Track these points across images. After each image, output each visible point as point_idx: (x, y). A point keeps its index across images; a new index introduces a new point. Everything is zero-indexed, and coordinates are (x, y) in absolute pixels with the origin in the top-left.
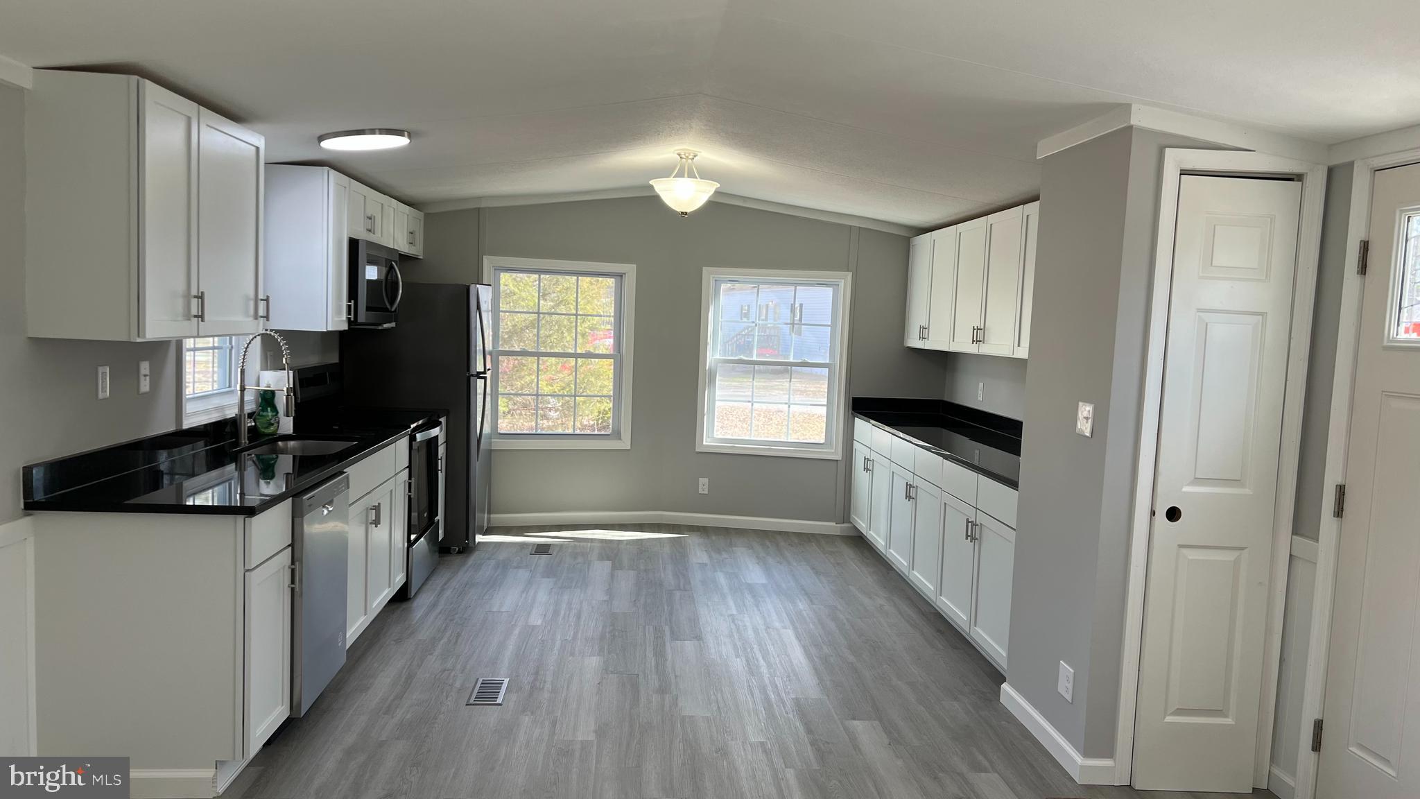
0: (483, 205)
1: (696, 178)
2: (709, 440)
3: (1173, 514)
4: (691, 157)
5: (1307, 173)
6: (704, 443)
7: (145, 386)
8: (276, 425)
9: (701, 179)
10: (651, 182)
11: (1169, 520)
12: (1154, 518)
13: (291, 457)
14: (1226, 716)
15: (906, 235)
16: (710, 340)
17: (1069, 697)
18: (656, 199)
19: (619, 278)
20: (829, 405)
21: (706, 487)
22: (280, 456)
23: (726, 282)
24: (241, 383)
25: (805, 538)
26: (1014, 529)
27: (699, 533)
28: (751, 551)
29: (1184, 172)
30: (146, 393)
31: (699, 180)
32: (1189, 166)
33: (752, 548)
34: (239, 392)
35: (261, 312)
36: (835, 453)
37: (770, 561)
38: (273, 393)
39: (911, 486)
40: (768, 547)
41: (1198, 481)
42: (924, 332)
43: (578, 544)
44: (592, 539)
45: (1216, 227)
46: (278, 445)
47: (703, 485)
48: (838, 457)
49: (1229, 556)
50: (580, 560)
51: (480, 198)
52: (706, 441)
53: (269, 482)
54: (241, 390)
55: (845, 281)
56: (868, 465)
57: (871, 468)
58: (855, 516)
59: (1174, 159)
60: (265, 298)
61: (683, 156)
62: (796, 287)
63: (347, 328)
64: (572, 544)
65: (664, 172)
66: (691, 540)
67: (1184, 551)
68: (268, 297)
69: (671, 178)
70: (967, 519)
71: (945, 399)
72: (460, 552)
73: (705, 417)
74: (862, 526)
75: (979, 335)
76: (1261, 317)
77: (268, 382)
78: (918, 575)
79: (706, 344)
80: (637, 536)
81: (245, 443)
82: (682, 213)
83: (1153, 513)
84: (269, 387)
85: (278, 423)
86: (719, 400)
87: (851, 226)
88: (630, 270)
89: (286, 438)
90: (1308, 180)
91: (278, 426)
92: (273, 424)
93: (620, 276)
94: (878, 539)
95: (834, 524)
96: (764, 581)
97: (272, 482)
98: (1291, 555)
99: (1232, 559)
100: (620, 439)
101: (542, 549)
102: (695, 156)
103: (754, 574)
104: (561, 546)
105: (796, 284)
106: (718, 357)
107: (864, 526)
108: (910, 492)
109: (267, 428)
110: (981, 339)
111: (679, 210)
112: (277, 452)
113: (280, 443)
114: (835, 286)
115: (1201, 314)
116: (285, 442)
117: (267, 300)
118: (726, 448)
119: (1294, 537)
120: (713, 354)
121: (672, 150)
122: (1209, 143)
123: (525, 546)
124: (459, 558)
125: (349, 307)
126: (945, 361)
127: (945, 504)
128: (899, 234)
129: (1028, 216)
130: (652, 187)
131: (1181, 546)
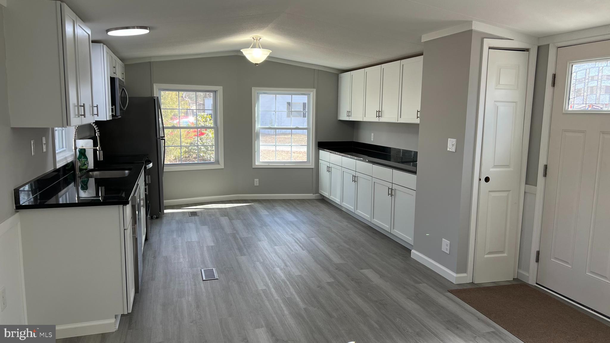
0: (152, 60)
1: (261, 48)
2: (258, 162)
3: (487, 179)
4: (258, 39)
5: (530, 48)
6: (256, 164)
7: (45, 150)
8: (87, 165)
9: (262, 48)
10: (241, 50)
11: (486, 182)
12: (480, 181)
13: (94, 178)
14: (504, 253)
15: (337, 73)
16: (256, 119)
17: (448, 252)
18: (244, 58)
19: (214, 93)
20: (308, 146)
21: (258, 183)
22: (90, 179)
23: (261, 94)
24: (75, 146)
25: (302, 201)
26: (415, 191)
27: (258, 203)
28: (283, 208)
29: (490, 48)
30: (45, 152)
31: (262, 49)
32: (492, 46)
33: (283, 207)
34: (74, 150)
35: (95, 112)
36: (312, 165)
37: (293, 211)
38: (85, 149)
39: (355, 177)
40: (289, 206)
41: (495, 166)
42: (349, 113)
43: (208, 211)
44: (213, 208)
45: (501, 69)
46: (90, 174)
47: (256, 182)
48: (313, 167)
49: (504, 194)
50: (213, 217)
51: (150, 57)
52: (257, 163)
53: (85, 191)
54: (75, 149)
55: (313, 93)
56: (329, 169)
57: (330, 171)
58: (322, 190)
59: (488, 43)
60: (96, 106)
61: (255, 39)
62: (292, 96)
63: (112, 119)
64: (205, 211)
65: (247, 45)
66: (256, 205)
67: (491, 193)
68: (97, 105)
69: (250, 49)
70: (389, 188)
71: (354, 141)
72: (157, 218)
73: (256, 153)
74: (326, 194)
75: (379, 114)
76: (515, 103)
77: (82, 145)
78: (359, 211)
79: (255, 121)
80: (232, 205)
81: (78, 174)
82: (256, 64)
83: (480, 180)
84: (83, 147)
85: (88, 164)
86: (261, 145)
87: (314, 69)
88: (220, 89)
89: (92, 170)
90: (531, 51)
91: (88, 165)
92: (86, 164)
93: (215, 92)
94: (336, 199)
95: (312, 194)
96: (296, 220)
97: (87, 191)
98: (525, 192)
99: (506, 195)
100: (219, 164)
101: (194, 214)
102: (260, 39)
103: (289, 217)
104: (201, 212)
105: (292, 94)
106: (260, 126)
107: (327, 194)
108: (355, 179)
109: (83, 166)
110: (381, 116)
111: (254, 63)
112: (89, 177)
113: (91, 173)
114: (309, 95)
115: (495, 103)
116: (93, 172)
117: (97, 106)
118: (266, 165)
119: (526, 185)
120: (258, 126)
121: (251, 36)
122: (498, 36)
123: (185, 213)
124: (158, 220)
125: (112, 109)
126: (354, 125)
127: (374, 182)
128: (333, 72)
129: (403, 65)
130: (242, 53)
131: (489, 191)
